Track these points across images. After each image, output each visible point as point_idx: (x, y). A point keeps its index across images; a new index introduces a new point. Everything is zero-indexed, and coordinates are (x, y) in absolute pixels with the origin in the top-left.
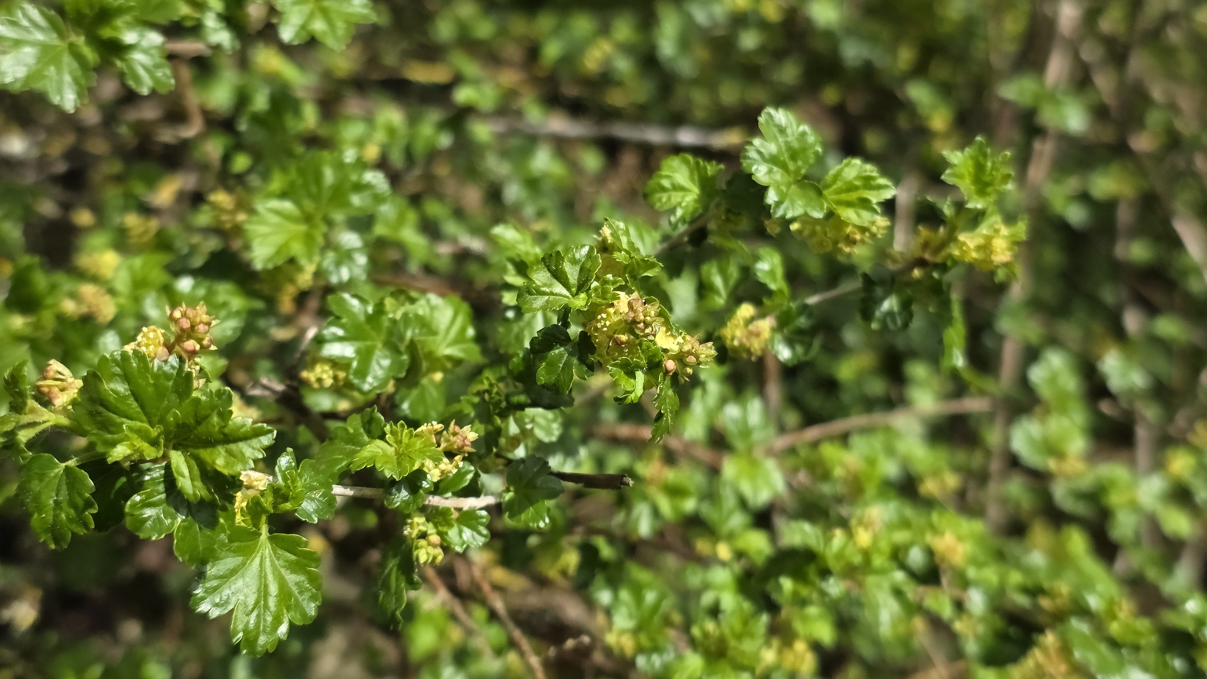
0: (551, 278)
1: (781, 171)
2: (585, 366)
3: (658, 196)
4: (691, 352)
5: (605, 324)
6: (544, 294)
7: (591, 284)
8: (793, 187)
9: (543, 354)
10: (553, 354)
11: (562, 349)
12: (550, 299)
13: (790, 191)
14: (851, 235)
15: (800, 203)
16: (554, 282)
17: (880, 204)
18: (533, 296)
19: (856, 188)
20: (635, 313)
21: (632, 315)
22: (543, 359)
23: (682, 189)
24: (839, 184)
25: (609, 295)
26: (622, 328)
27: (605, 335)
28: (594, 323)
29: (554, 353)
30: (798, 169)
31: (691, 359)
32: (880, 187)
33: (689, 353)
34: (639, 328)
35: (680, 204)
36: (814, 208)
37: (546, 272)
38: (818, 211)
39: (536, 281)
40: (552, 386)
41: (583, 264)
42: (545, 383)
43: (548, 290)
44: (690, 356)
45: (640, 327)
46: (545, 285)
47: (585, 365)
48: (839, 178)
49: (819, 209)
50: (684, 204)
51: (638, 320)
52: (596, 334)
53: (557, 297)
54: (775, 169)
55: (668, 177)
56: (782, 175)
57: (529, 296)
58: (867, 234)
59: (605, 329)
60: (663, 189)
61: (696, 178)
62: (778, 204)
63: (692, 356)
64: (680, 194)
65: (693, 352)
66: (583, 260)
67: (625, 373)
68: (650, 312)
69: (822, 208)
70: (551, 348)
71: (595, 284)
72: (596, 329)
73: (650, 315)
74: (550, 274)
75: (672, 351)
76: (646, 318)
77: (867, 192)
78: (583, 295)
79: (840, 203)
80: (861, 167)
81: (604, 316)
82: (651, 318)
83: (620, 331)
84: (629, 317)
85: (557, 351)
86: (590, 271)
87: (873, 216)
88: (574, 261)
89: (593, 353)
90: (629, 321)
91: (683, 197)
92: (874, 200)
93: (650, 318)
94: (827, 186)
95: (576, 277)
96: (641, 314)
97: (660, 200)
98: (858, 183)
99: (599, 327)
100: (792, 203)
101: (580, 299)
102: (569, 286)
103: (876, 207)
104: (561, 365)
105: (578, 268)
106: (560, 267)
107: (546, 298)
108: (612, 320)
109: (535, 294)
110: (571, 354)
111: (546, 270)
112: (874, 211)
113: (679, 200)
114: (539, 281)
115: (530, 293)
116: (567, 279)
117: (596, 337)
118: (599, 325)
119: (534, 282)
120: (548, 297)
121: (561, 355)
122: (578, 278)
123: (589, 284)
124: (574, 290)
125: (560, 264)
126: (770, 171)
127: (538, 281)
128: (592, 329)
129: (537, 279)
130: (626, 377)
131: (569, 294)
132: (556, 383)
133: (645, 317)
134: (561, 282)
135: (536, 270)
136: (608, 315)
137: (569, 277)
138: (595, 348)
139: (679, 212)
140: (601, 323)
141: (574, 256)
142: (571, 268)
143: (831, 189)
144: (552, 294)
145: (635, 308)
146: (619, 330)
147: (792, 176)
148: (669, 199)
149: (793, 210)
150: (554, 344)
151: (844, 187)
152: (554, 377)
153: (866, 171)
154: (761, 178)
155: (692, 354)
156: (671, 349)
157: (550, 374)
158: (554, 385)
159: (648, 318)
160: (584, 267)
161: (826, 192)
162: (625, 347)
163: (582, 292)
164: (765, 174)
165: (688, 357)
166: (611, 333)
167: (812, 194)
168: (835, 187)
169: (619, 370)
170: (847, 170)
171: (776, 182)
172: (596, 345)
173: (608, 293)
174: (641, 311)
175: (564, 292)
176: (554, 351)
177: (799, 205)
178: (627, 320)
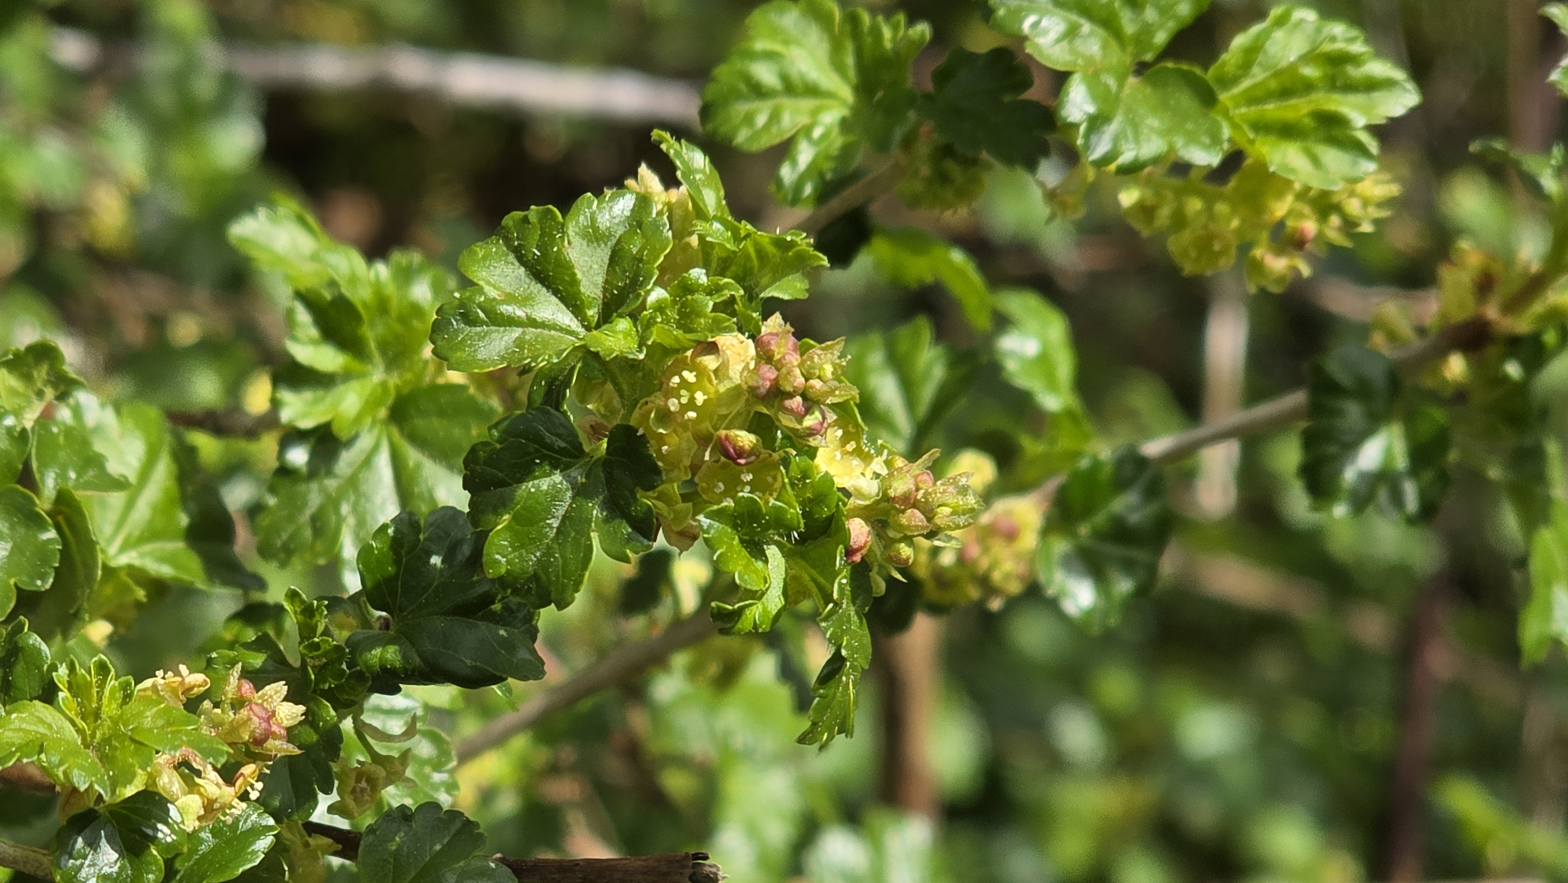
0: (528, 281)
1: (1101, 32)
2: (624, 523)
3: (741, 108)
4: (912, 497)
5: (692, 399)
6: (510, 322)
7: (648, 293)
8: (1132, 81)
9: (503, 489)
10: (533, 490)
11: (557, 477)
12: (527, 337)
13: (1127, 90)
14: (1290, 223)
15: (1154, 122)
16: (536, 291)
17: (1375, 130)
18: (478, 329)
19: (1308, 87)
20: (778, 369)
21: (769, 373)
22: (503, 504)
23: (812, 91)
24: (1257, 75)
25: (702, 321)
26: (739, 414)
27: (689, 434)
28: (657, 400)
29: (538, 488)
30: (1147, 31)
31: (913, 518)
32: (1372, 85)
33: (908, 501)
34: (790, 411)
35: (807, 131)
36: (1192, 139)
37: (513, 264)
38: (1207, 148)
39: (487, 288)
40: (530, 580)
41: (619, 241)
42: (508, 571)
43: (520, 313)
44: (909, 511)
45: (794, 406)
46: (510, 299)
47: (628, 522)
48: (1260, 58)
49: (1207, 140)
50: (817, 133)
51: (789, 388)
52: (661, 431)
53: (546, 332)
54: (1086, 27)
55: (770, 56)
56: (1105, 47)
57: (468, 329)
58: (1335, 220)
59: (692, 415)
60: (759, 91)
61: (850, 60)
62: (1096, 122)
63: (916, 511)
64: (807, 104)
65: (918, 497)
66: (620, 231)
67: (742, 541)
68: (821, 368)
69: (1216, 140)
70: (525, 472)
71: (657, 295)
72: (665, 417)
73: (822, 374)
74: (523, 269)
75: (861, 495)
76: (812, 382)
77: (1336, 97)
78: (623, 324)
79: (1262, 127)
80: (1318, 30)
81: (690, 376)
82: (825, 382)
83: (731, 422)
84: (764, 379)
85: (544, 484)
86: (640, 260)
87: (1355, 164)
88: (594, 235)
89: (650, 487)
90: (763, 391)
91: (815, 113)
92: (1359, 120)
93: (821, 383)
94: (1227, 82)
95: (600, 280)
96: (797, 372)
97: (749, 119)
98: (1310, 72)
99: (672, 409)
100: (1135, 125)
101: (615, 332)
102: (578, 303)
103: (1365, 138)
104: (555, 523)
105: (604, 254)
106: (555, 249)
107: (517, 332)
108: (712, 390)
109: (482, 323)
110: (581, 492)
111: (511, 257)
112: (1360, 149)
113: (804, 120)
114: (494, 286)
115: (469, 319)
116: (575, 282)
117: (661, 440)
118: (673, 405)
119: (481, 291)
120: (520, 330)
121: (555, 495)
122: (606, 282)
123: (643, 293)
124: (592, 313)
125: (552, 245)
126: (1072, 33)
127: (492, 289)
128: (653, 415)
129: (489, 283)
130: (744, 553)
131: (579, 325)
132: (541, 573)
133: (807, 380)
134: (556, 293)
135: (484, 258)
136: (701, 372)
137: (579, 276)
138: (657, 471)
139: (805, 155)
140: (679, 397)
141: (593, 219)
142: (584, 254)
143: (1236, 90)
144: (532, 323)
145: (777, 357)
146: (730, 417)
147: (1130, 49)
148: (775, 117)
149: (1137, 140)
150: (538, 461)
151: (1273, 85)
152: (535, 556)
153: (1333, 39)
154: (1050, 51)
155: (915, 505)
156: (856, 489)
157: (522, 546)
158: (535, 577)
159: (816, 383)
160: (622, 249)
161: (1224, 97)
162: (746, 464)
163: (621, 316)
164: (1059, 40)
165: (903, 512)
166: (706, 426)
167: (1186, 100)
168: (1246, 84)
169: (729, 530)
170: (1279, 35)
171: (1089, 61)
172: (660, 464)
173: (699, 315)
174: (796, 363)
175: (566, 318)
176: (536, 482)
177: (1152, 130)
178: (758, 388)
